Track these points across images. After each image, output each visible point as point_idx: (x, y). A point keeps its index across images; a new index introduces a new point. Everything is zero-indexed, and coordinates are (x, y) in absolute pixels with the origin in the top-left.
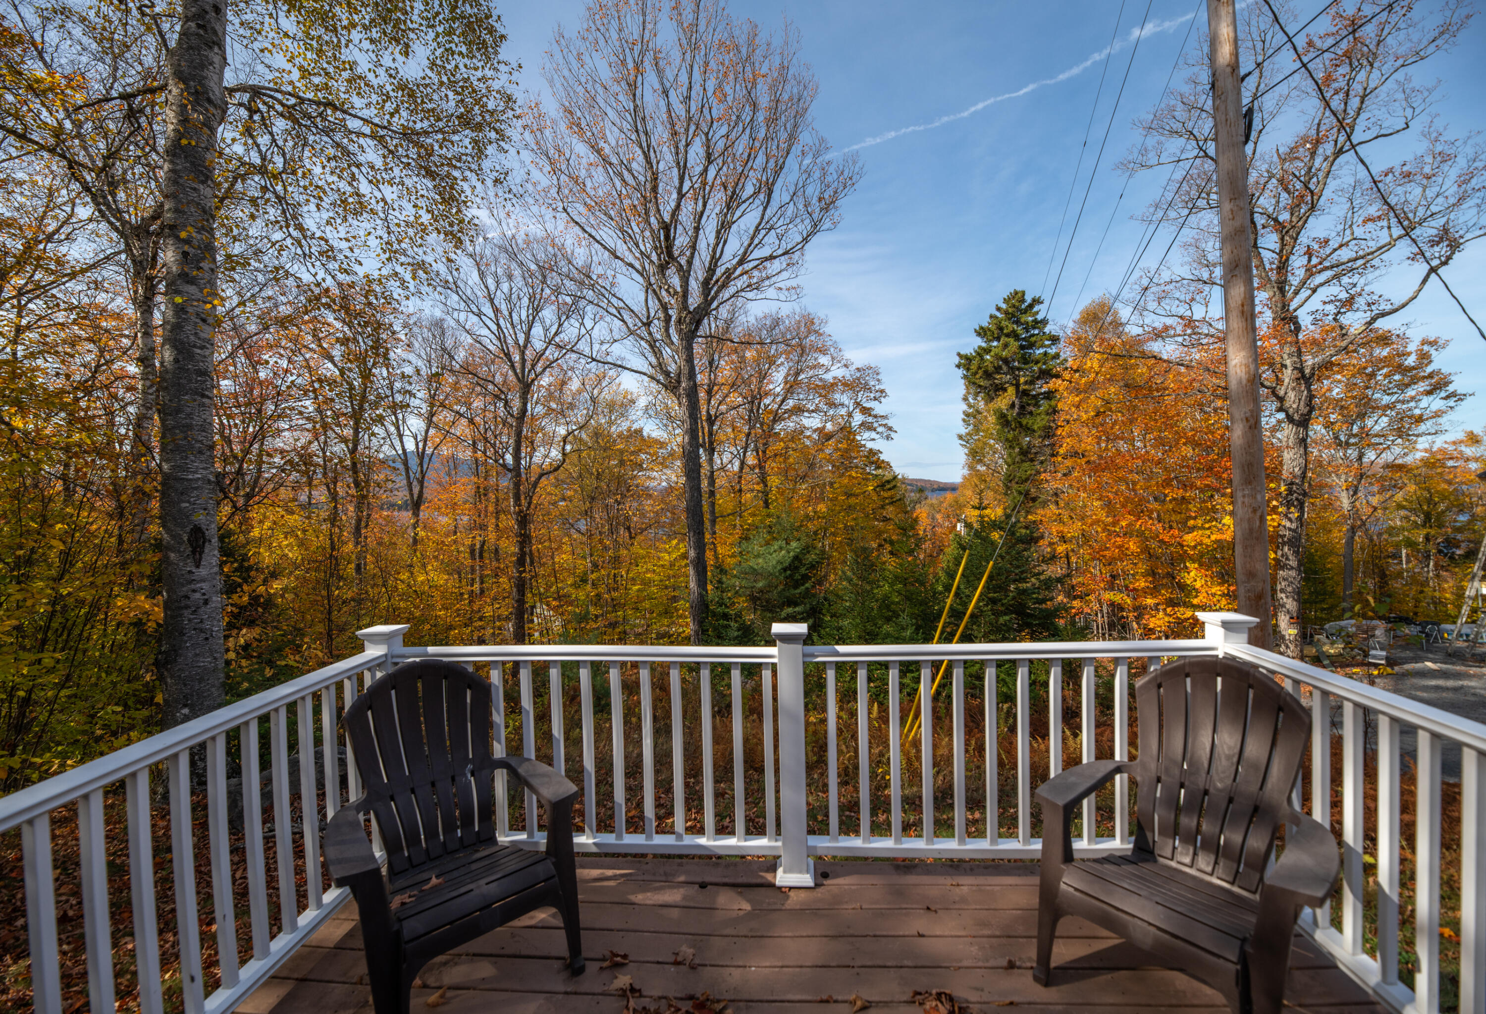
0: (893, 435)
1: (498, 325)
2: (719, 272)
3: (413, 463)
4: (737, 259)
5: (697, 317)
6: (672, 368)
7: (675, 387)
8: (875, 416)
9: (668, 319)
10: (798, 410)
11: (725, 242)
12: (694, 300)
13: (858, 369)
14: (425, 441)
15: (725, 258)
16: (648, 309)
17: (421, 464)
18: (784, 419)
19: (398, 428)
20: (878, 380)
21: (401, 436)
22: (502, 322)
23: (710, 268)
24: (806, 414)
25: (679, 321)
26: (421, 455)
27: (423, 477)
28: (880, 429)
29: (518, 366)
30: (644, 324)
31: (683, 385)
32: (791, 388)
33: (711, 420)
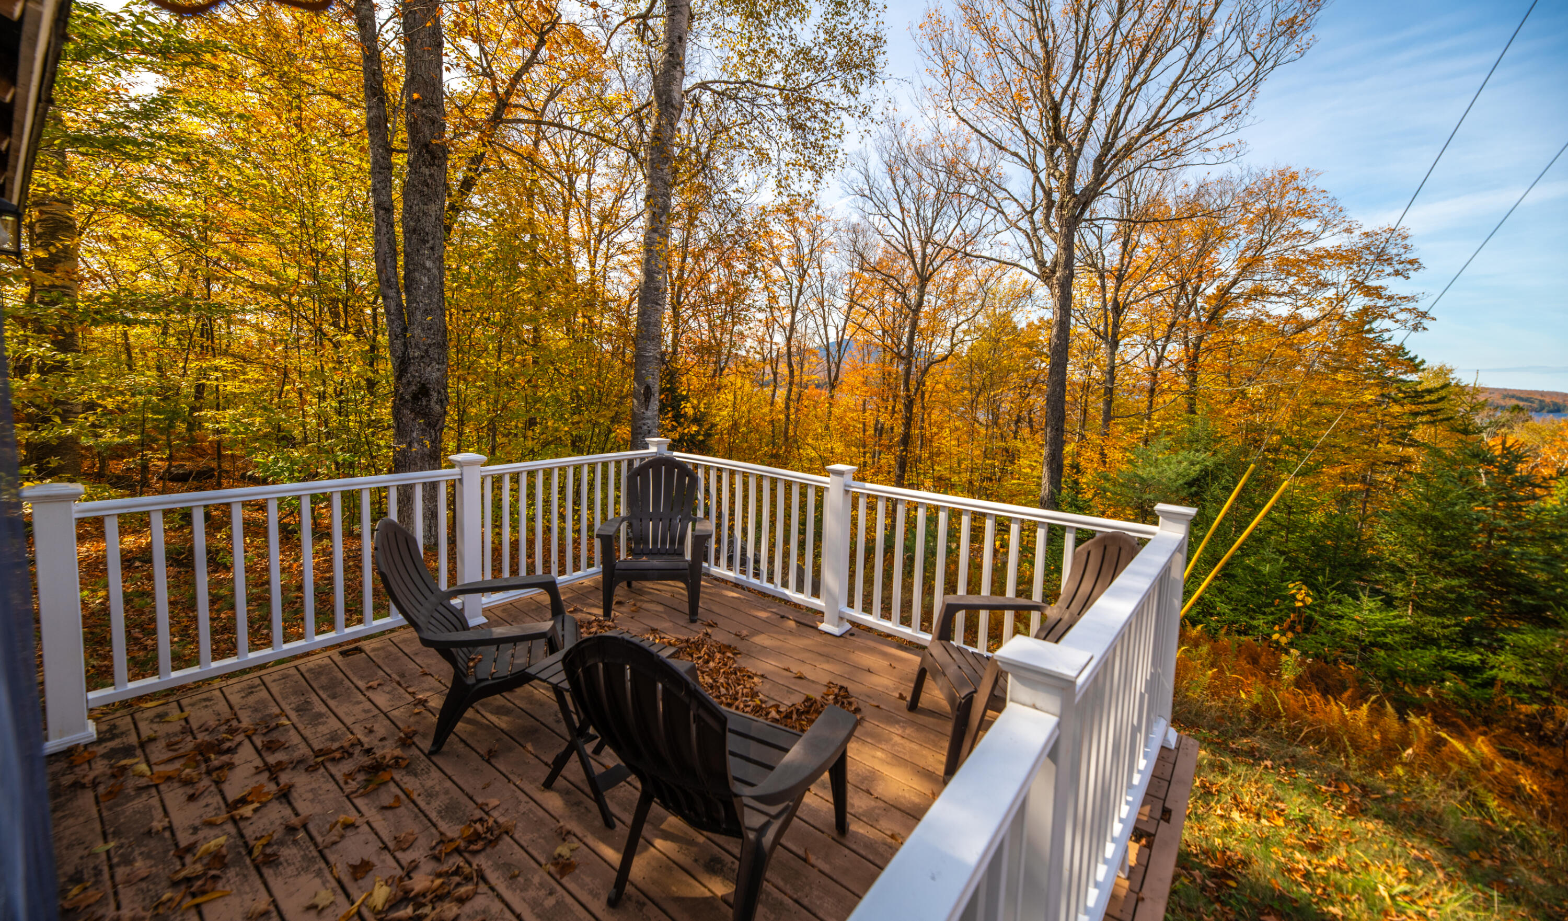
0: (1426, 323)
1: (904, 224)
2: (1121, 142)
3: (833, 350)
4: (1142, 127)
5: (1083, 200)
6: (1048, 258)
7: (1048, 278)
8: (1390, 298)
9: (1050, 204)
10: (1260, 293)
11: (1130, 108)
12: (1083, 180)
13: (1367, 235)
14: (844, 330)
15: (1128, 127)
16: (1034, 196)
17: (839, 351)
18: (1237, 305)
19: (824, 319)
20: (1405, 247)
21: (826, 326)
22: (908, 221)
23: (1106, 143)
24: (1273, 298)
25: (1061, 207)
26: (839, 344)
27: (840, 361)
28: (1401, 316)
29: (918, 261)
30: (1027, 213)
31: (1058, 275)
32: (1248, 267)
33: (1118, 309)
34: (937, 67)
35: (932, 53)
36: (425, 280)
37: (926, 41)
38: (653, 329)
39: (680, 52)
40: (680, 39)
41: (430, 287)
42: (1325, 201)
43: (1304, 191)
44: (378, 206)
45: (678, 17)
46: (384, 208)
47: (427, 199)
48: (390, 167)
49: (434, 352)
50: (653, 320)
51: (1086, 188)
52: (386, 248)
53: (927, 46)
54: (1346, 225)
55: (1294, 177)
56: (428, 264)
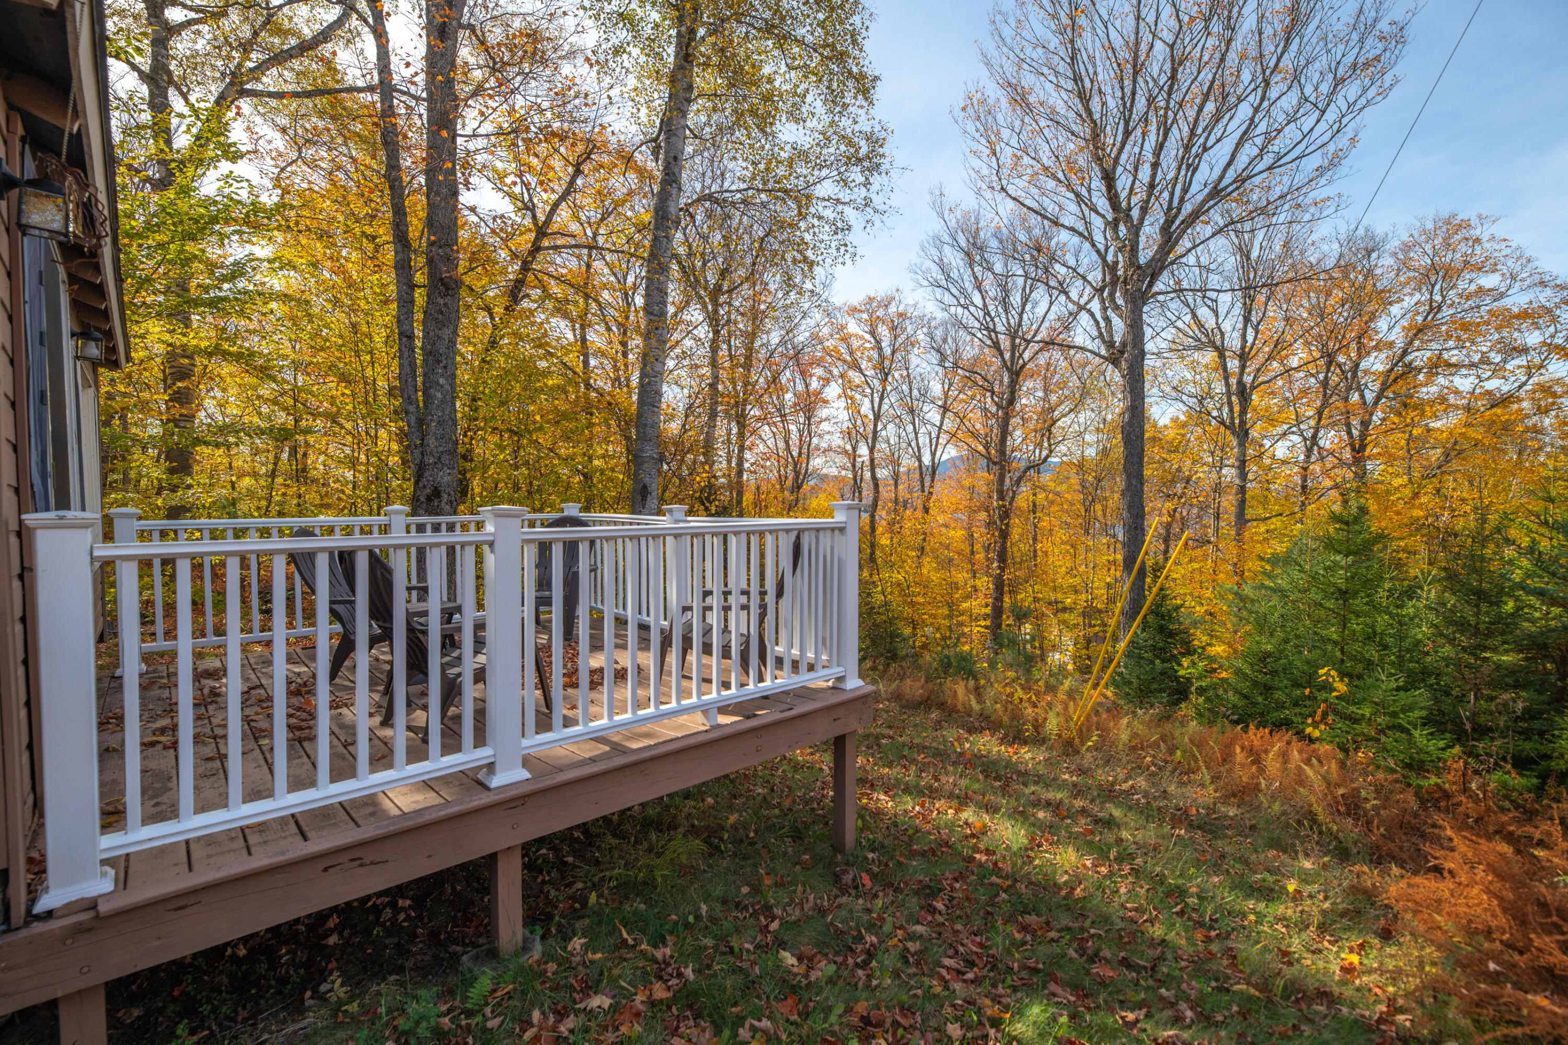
5: (1150, 271)
7: (1116, 359)
12: (1148, 251)
23: (1170, 212)
25: (1127, 282)
29: (1007, 356)
31: (1126, 355)
33: (1244, 394)
34: (981, 148)
35: (977, 135)
36: (439, 395)
37: (969, 123)
38: (649, 431)
39: (676, 170)
40: (675, 158)
41: (442, 401)
42: (1508, 251)
43: (1478, 241)
44: (401, 334)
45: (673, 139)
46: (407, 336)
47: (441, 325)
48: (412, 302)
49: (446, 459)
50: (650, 421)
51: (1153, 259)
52: (408, 370)
53: (971, 128)
54: (1537, 278)
55: (1465, 225)
56: (442, 381)
